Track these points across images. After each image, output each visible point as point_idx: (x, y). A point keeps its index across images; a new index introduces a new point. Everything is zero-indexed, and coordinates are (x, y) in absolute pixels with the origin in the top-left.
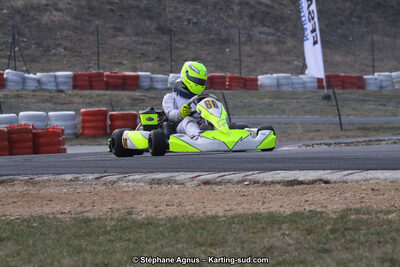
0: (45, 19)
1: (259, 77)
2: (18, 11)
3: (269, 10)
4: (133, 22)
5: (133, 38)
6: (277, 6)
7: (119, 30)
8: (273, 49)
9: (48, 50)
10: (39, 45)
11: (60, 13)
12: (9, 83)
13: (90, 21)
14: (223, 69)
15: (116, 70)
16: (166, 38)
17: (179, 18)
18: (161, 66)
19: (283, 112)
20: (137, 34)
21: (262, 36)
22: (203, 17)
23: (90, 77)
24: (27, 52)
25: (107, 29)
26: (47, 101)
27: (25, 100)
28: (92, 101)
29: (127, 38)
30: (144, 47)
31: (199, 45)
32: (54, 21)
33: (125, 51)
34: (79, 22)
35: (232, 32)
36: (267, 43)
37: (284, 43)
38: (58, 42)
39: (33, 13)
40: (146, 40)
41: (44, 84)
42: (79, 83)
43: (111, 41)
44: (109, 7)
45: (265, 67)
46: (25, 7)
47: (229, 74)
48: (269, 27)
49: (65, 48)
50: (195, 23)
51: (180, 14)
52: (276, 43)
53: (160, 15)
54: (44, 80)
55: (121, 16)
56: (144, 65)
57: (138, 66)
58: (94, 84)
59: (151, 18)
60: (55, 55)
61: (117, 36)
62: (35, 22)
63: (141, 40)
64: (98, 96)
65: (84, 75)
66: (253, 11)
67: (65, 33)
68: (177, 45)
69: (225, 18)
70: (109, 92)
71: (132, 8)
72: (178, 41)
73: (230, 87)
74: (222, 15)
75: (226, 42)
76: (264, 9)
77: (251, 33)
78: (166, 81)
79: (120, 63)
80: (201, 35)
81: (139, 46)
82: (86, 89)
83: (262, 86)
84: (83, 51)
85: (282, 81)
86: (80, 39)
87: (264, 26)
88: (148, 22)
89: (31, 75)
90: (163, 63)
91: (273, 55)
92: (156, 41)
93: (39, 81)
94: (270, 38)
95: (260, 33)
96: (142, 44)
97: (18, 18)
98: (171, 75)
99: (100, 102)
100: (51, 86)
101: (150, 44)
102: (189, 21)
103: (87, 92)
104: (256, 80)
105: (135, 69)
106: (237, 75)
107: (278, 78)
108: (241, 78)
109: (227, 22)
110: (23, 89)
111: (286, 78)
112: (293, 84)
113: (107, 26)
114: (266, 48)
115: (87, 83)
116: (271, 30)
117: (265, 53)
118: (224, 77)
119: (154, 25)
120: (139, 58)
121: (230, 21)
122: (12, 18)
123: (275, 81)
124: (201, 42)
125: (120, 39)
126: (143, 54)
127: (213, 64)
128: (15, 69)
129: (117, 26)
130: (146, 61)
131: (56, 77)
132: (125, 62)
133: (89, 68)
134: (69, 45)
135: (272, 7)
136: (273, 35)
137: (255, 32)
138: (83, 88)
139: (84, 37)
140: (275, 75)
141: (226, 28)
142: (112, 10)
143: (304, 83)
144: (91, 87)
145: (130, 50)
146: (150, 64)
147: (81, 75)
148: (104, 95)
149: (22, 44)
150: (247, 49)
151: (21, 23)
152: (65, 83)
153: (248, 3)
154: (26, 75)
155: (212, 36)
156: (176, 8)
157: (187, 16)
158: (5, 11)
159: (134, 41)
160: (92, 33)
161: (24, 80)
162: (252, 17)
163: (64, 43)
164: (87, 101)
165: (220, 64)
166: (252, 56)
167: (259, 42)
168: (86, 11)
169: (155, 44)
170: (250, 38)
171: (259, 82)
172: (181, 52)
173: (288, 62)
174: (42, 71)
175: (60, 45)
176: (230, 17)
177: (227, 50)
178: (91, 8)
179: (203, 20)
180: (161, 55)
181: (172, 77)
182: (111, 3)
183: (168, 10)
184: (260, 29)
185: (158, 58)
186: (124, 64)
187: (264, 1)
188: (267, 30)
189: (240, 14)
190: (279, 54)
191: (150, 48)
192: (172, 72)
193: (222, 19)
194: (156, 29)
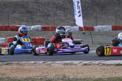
5: (19, 14)
6: (64, 4)
7: (14, 12)
8: (64, 18)
13: (5, 9)
14: (48, 24)
15: (14, 25)
16: (29, 15)
18: (28, 23)
20: (20, 13)
21: (60, 14)
22: (41, 8)
23: (6, 27)
25: (10, 11)
28: (8, 35)
29: (16, 15)
30: (22, 17)
33: (16, 18)
34: (1, 9)
35: (50, 12)
36: (62, 16)
37: (67, 16)
40: (23, 15)
42: (2, 29)
43: (12, 15)
44: (10, 4)
45: (62, 24)
47: (51, 26)
48: (62, 11)
50: (39, 10)
51: (33, 7)
52: (65, 16)
53: (27, 7)
55: (15, 7)
56: (22, 23)
57: (21, 23)
58: (7, 29)
59: (24, 8)
61: (14, 14)
63: (21, 15)
64: (10, 33)
66: (57, 6)
69: (48, 8)
70: (13, 32)
71: (18, 5)
72: (33, 15)
73: (51, 30)
74: (47, 7)
75: (49, 16)
76: (60, 5)
77: (57, 13)
78: (30, 28)
79: (14, 22)
80: (40, 14)
81: (21, 17)
82: (5, 31)
84: (3, 19)
87: (60, 11)
91: (64, 20)
94: (62, 14)
95: (59, 13)
96: (22, 16)
98: (32, 26)
99: (10, 35)
101: (24, 16)
102: (36, 9)
103: (5, 32)
106: (53, 26)
107: (66, 27)
109: (49, 9)
111: (69, 27)
113: (10, 10)
114: (61, 18)
115: (5, 29)
116: (63, 12)
117: (61, 19)
118: (49, 27)
119: (25, 11)
120: (21, 21)
121: (50, 9)
124: (40, 16)
125: (14, 15)
126: (22, 20)
127: (45, 23)
129: (13, 10)
130: (23, 22)
132: (16, 22)
133: (4, 24)
135: (63, 5)
136: (63, 14)
137: (58, 12)
138: (4, 30)
139: (3, 14)
141: (48, 11)
142: (11, 5)
143: (75, 29)
144: (6, 30)
145: (18, 18)
146: (24, 23)
147: (3, 26)
148: (11, 33)
150: (56, 18)
153: (55, 3)
155: (44, 14)
156: (32, 5)
157: (36, 7)
159: (19, 15)
160: (5, 13)
162: (56, 8)
164: (6, 34)
165: (47, 23)
166: (57, 20)
167: (59, 16)
168: (3, 6)
169: (26, 16)
170: (56, 15)
172: (34, 19)
173: (69, 22)
176: (49, 8)
177: (49, 18)
178: (5, 5)
179: (41, 9)
180: (28, 20)
181: (32, 27)
182: (11, 3)
183: (30, 5)
184: (59, 11)
185: (27, 21)
186: (16, 23)
187: (60, 3)
188: (61, 12)
189: (53, 7)
190: (66, 20)
191: (24, 18)
192: (32, 25)
193: (47, 8)
194: (26, 12)
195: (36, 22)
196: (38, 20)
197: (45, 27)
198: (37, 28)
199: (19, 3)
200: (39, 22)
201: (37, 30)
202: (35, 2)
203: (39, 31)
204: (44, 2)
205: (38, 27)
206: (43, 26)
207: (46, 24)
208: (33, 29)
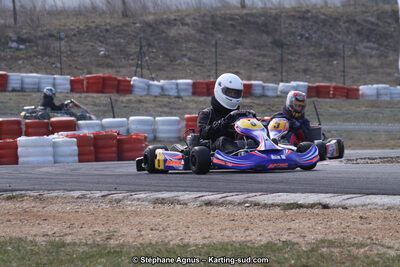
0: (173, 32)
1: (361, 87)
2: (150, 26)
3: (374, 27)
4: (252, 36)
5: (251, 51)
6: (381, 24)
9: (173, 60)
10: (166, 55)
11: (186, 27)
12: (136, 89)
13: (212, 35)
14: (329, 79)
17: (293, 33)
18: (275, 75)
19: (376, 120)
20: (254, 48)
21: (367, 50)
22: (315, 32)
23: (208, 85)
24: (155, 61)
25: (228, 42)
26: (165, 106)
27: (145, 105)
29: (245, 51)
30: (260, 59)
31: (309, 57)
32: (180, 34)
33: (243, 62)
34: (203, 35)
36: (371, 57)
37: (386, 57)
38: (184, 53)
39: (163, 27)
40: (262, 52)
41: (167, 90)
42: (199, 90)
43: (230, 53)
44: (230, 22)
45: (369, 78)
46: (156, 22)
47: (334, 84)
48: (374, 42)
49: (190, 59)
50: (307, 38)
51: (294, 30)
52: (379, 57)
53: (276, 30)
54: (167, 87)
55: (241, 30)
56: (259, 75)
57: (254, 75)
58: (211, 91)
59: (267, 33)
60: (179, 64)
61: (237, 48)
62: (164, 35)
63: (257, 52)
65: (202, 83)
66: (359, 28)
67: (191, 45)
68: (290, 57)
69: (334, 34)
72: (292, 54)
73: (334, 96)
74: (331, 31)
75: (332, 55)
76: (369, 26)
77: (357, 48)
78: (276, 89)
79: (238, 72)
80: (311, 49)
81: (256, 58)
82: (203, 96)
83: (363, 95)
84: (205, 61)
85: (382, 92)
86: (203, 51)
87: (369, 41)
88: (265, 36)
89: (156, 83)
90: (276, 73)
91: (376, 68)
92: (271, 53)
93: (162, 88)
94: (374, 52)
95: (366, 47)
96: (259, 56)
97: (149, 31)
98: (281, 84)
100: (173, 93)
102: (302, 36)
104: (358, 90)
106: (341, 85)
107: (377, 89)
108: (343, 88)
109: (336, 37)
110: (148, 95)
111: (385, 88)
112: (391, 94)
113: (228, 39)
114: (369, 61)
115: (205, 90)
116: (375, 45)
118: (329, 87)
119: (270, 40)
120: (255, 68)
121: (339, 37)
122: (144, 31)
123: (375, 91)
124: (311, 54)
125: (239, 51)
126: (258, 65)
127: (321, 75)
128: (142, 76)
130: (260, 71)
131: (177, 84)
132: (242, 71)
134: (193, 56)
135: (377, 25)
136: (377, 49)
137: (361, 47)
138: (201, 94)
139: (207, 50)
140: (375, 86)
141: (334, 42)
142: (232, 25)
145: (247, 61)
146: (264, 74)
147: (199, 83)
149: (152, 55)
150: (353, 61)
151: (152, 36)
152: (185, 90)
153: (355, 21)
154: (151, 82)
155: (322, 50)
156: (290, 24)
157: (300, 31)
158: (138, 25)
159: (251, 54)
161: (149, 86)
162: (359, 33)
163: (189, 54)
165: (327, 75)
166: (356, 68)
167: (364, 56)
168: (210, 26)
169: (270, 56)
170: (355, 52)
171: (360, 92)
172: (293, 64)
173: (389, 74)
174: (167, 78)
175: (185, 56)
176: (339, 33)
177: (335, 62)
178: (214, 24)
179: (314, 36)
180: (274, 66)
181: (281, 86)
182: (232, 19)
183: (283, 26)
184: (365, 44)
185: (272, 69)
187: (369, 18)
188: (371, 45)
189: (348, 30)
190: (381, 66)
191: (266, 60)
192: (282, 81)
193: (331, 34)
194: (271, 43)
195: (297, 71)
196: (302, 67)
197: (318, 87)
199: (252, 19)
200: (305, 71)
202: (299, 18)
204: (323, 17)
205: (298, 86)
206: (311, 85)
208: (283, 92)
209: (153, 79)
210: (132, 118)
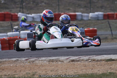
9: (37, 4)
10: (34, 2)
14: (114, 10)
18: (87, 10)
23: (55, 15)
24: (29, 5)
30: (79, 2)
41: (36, 19)
47: (116, 13)
49: (45, 3)
54: (35, 17)
56: (79, 10)
57: (77, 10)
58: (57, 18)
60: (41, 6)
73: (116, 19)
78: (88, 16)
79: (69, 9)
81: (77, 2)
84: (53, 5)
89: (30, 15)
90: (88, 9)
93: (33, 18)
100: (38, 20)
105: (75, 12)
118: (113, 14)
127: (110, 8)
128: (23, 12)
131: (40, 16)
132: (71, 8)
133: (55, 12)
134: (47, 2)
145: (73, 3)
146: (82, 9)
149: (27, 2)
161: (27, 17)
163: (45, 1)
172: (96, 4)
174: (35, 13)
175: (43, 2)
177: (116, 2)
181: (91, 15)
185: (85, 7)
186: (71, 10)
191: (82, 2)
192: (91, 12)
195: (98, 7)
196: (100, 5)
197: (108, 15)
198: (96, 16)
200: (102, 7)
201: (97, 19)
203: (100, 20)
205: (99, 14)
206: (105, 13)
207: (111, 10)
208: (91, 18)
209: (28, 14)
210: (22, 32)
